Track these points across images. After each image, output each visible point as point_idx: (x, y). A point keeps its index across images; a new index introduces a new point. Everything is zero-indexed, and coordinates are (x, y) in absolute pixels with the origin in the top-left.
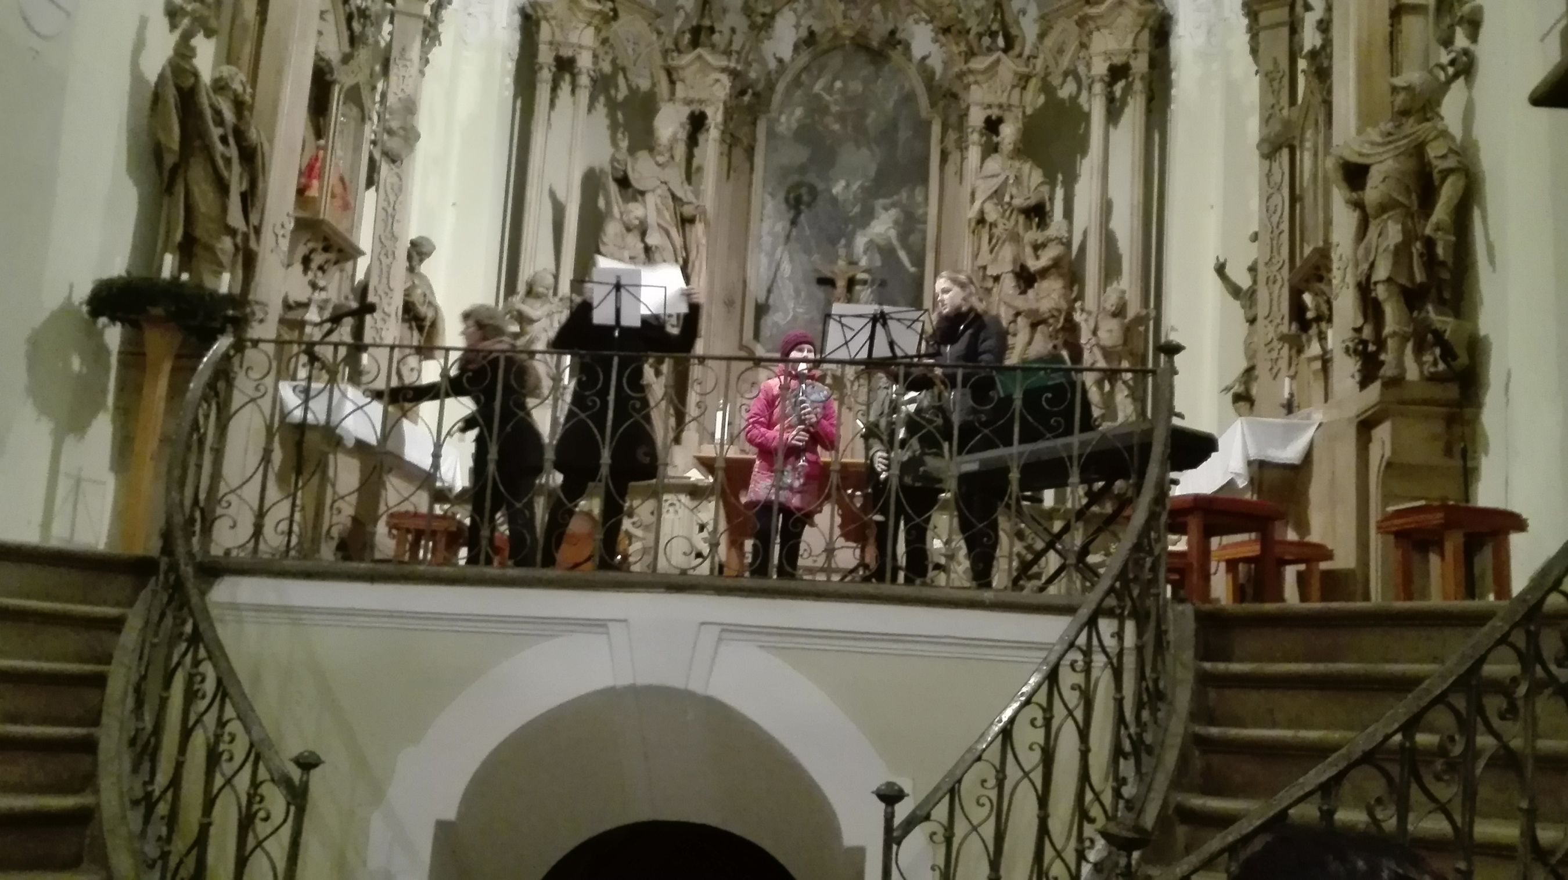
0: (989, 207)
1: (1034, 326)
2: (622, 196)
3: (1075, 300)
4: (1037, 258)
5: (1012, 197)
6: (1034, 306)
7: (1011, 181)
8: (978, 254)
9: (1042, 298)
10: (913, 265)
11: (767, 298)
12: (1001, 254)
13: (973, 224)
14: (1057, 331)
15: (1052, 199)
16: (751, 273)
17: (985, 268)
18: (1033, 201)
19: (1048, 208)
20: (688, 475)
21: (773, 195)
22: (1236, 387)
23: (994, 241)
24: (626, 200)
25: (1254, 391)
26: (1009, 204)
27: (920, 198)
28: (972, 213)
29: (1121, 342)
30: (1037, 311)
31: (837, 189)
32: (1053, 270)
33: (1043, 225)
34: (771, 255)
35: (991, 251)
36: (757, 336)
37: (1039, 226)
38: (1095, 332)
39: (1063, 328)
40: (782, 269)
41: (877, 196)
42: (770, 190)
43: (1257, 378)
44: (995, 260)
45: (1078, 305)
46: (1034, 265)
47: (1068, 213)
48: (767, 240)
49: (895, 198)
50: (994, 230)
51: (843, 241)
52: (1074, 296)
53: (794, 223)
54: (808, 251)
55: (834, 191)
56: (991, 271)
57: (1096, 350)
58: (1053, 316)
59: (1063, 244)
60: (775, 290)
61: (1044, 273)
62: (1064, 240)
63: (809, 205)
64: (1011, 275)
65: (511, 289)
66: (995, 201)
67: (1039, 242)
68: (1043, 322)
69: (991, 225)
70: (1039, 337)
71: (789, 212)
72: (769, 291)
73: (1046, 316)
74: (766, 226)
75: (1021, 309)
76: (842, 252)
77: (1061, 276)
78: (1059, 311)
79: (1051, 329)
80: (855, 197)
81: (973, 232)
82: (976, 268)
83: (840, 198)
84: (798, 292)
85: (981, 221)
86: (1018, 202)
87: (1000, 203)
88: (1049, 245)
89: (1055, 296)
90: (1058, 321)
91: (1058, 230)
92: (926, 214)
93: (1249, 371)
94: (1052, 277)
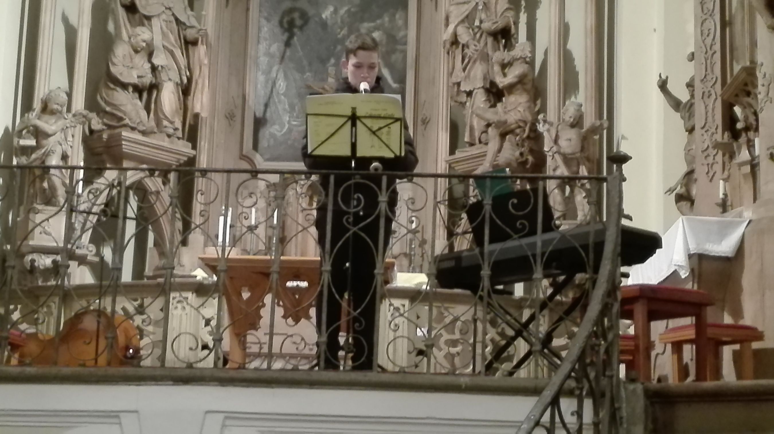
0: (461, 30)
1: (503, 136)
2: (130, 22)
3: (538, 113)
4: (505, 75)
5: (481, 22)
6: (503, 118)
7: (480, 7)
8: (451, 74)
9: (509, 111)
10: (395, 82)
11: (265, 111)
12: (472, 74)
13: (448, 46)
14: (523, 140)
15: (516, 23)
16: (249, 90)
17: (459, 84)
18: (500, 24)
19: (513, 31)
20: (194, 273)
21: (268, 20)
22: (679, 188)
23: (466, 61)
24: (133, 25)
25: (694, 192)
26: (479, 27)
27: (400, 22)
28: (447, 35)
29: (578, 149)
30: (505, 122)
31: (327, 14)
32: (519, 86)
33: (509, 46)
34: (268, 72)
35: (464, 70)
36: (255, 147)
37: (505, 47)
38: (556, 141)
39: (528, 137)
40: (277, 85)
41: (362, 20)
42: (266, 14)
43: (696, 180)
44: (467, 77)
45: (541, 117)
46: (502, 82)
47: (531, 36)
48: (263, 60)
49: (379, 22)
50: (466, 51)
51: (333, 61)
52: (537, 109)
53: (288, 44)
54: (301, 70)
55: (324, 16)
56: (465, 87)
57: (557, 156)
58: (520, 127)
59: (527, 63)
60: (271, 104)
61: (511, 88)
62: (528, 59)
63: (301, 28)
64: (482, 91)
65: (27, 107)
66: (466, 24)
67: (506, 61)
68: (511, 132)
69: (463, 46)
70: (507, 145)
71: (283, 34)
72: (266, 106)
73: (513, 126)
74: (262, 47)
75: (491, 122)
76: (331, 70)
77: (525, 90)
78: (525, 122)
79: (518, 138)
80: (342, 22)
81: (448, 53)
82: (451, 84)
83: (329, 22)
84: (292, 107)
85: (455, 42)
86: (486, 26)
87: (471, 26)
88: (515, 64)
89: (520, 109)
90: (524, 131)
91: (523, 51)
92: (406, 36)
93: (690, 173)
94: (518, 92)
